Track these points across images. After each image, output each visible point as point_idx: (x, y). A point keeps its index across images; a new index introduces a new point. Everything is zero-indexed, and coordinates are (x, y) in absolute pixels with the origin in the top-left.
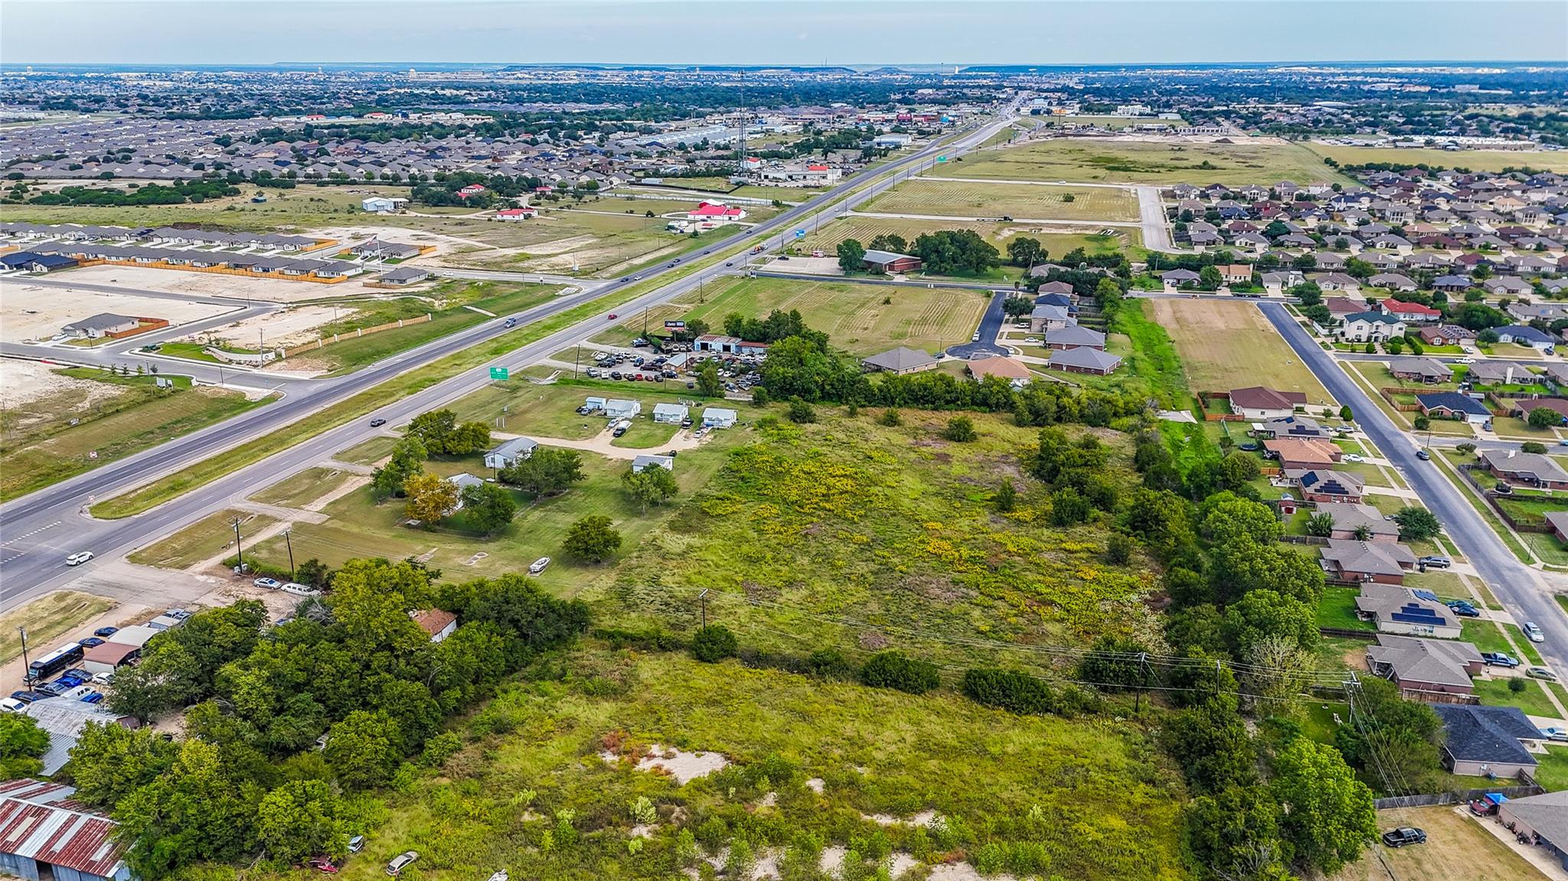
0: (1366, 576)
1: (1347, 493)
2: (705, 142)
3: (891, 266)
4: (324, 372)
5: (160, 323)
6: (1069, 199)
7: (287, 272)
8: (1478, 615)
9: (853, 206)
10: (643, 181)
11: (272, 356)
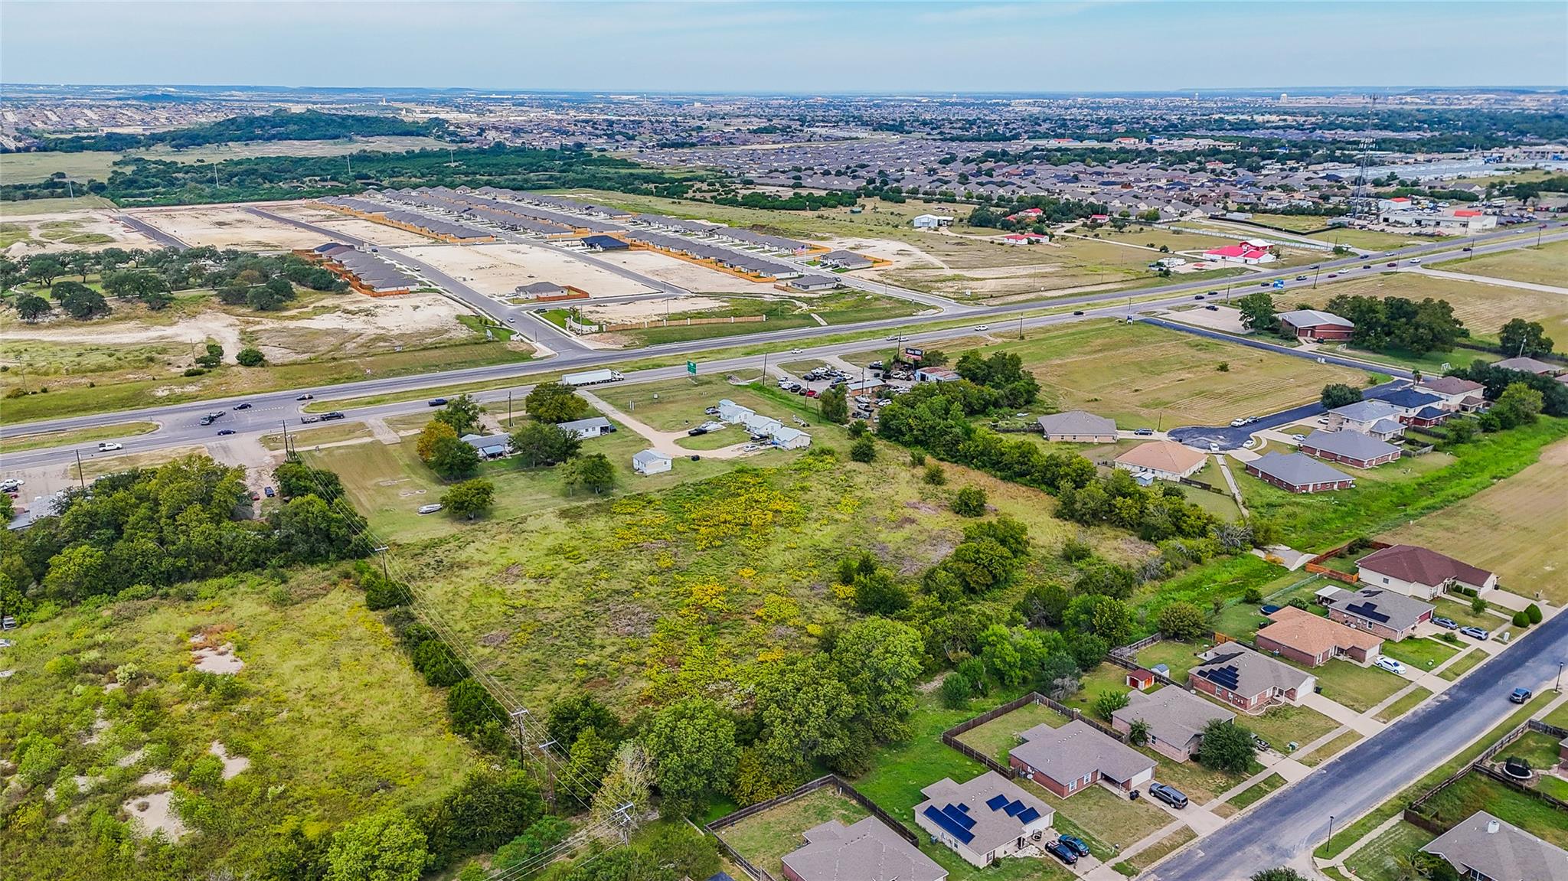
3: (1315, 331)
4: (619, 346)
5: (583, 295)
7: (743, 270)
8: (1072, 862)
9: (1429, 262)
10: (1229, 216)
11: (595, 328)
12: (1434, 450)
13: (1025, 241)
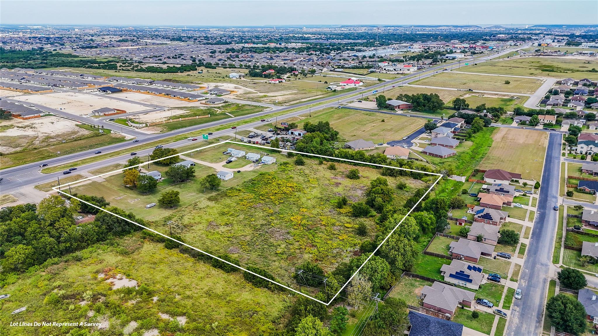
0: (462, 256)
1: (492, 220)
2: (374, 55)
3: (399, 107)
4: (159, 132)
5: (124, 112)
6: (507, 83)
7: (181, 97)
8: (499, 282)
9: (409, 82)
10: (336, 70)
11: (144, 125)
12: (466, 140)
13: (278, 82)
